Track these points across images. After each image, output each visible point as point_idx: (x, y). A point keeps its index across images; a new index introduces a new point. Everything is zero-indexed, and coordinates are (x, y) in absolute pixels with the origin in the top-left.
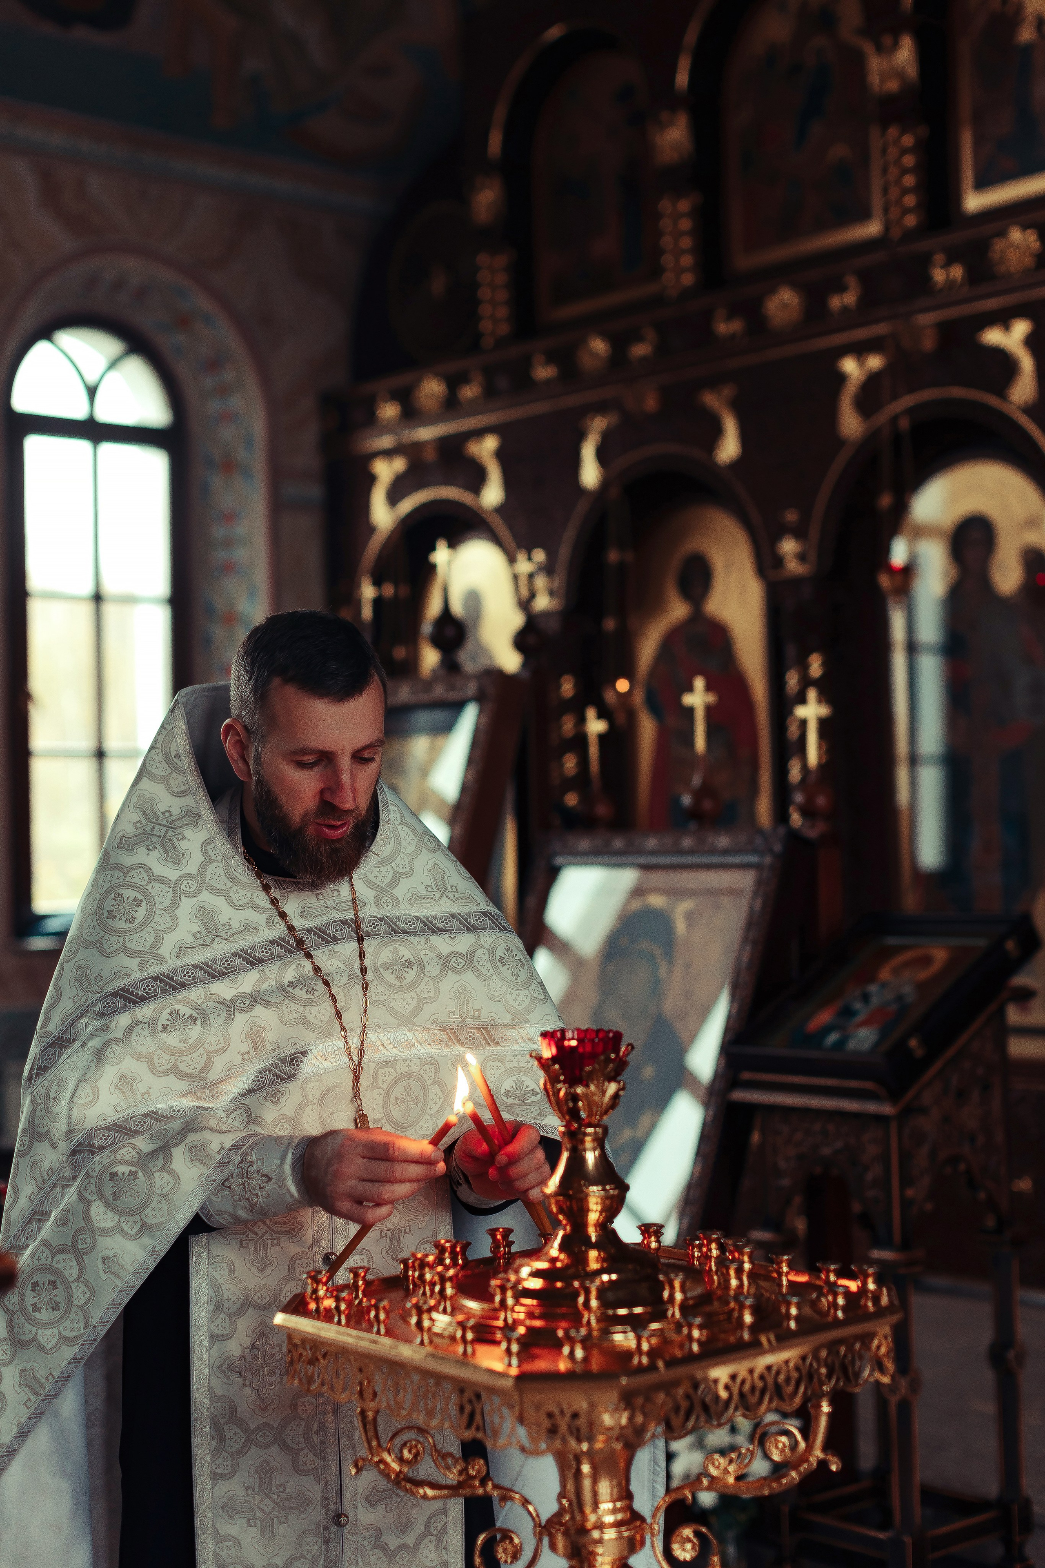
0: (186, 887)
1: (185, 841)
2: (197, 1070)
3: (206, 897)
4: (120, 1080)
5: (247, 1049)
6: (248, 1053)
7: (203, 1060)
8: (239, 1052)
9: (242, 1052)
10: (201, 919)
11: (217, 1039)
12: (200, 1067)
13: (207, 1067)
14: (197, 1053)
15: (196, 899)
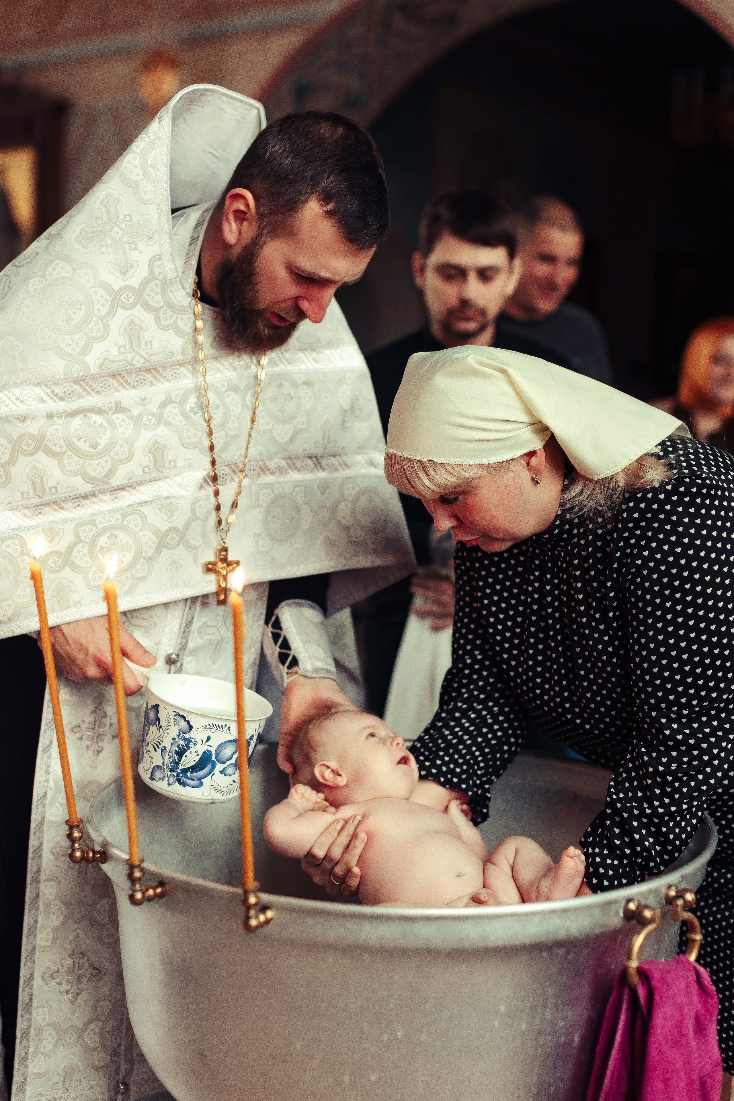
0: (125, 298)
1: (136, 252)
2: (103, 475)
3: (139, 312)
4: (32, 470)
5: (148, 463)
6: (148, 467)
7: (108, 467)
8: (141, 465)
9: (143, 465)
10: (128, 333)
11: (122, 449)
12: (104, 472)
13: (111, 473)
14: (104, 459)
15: (129, 312)
